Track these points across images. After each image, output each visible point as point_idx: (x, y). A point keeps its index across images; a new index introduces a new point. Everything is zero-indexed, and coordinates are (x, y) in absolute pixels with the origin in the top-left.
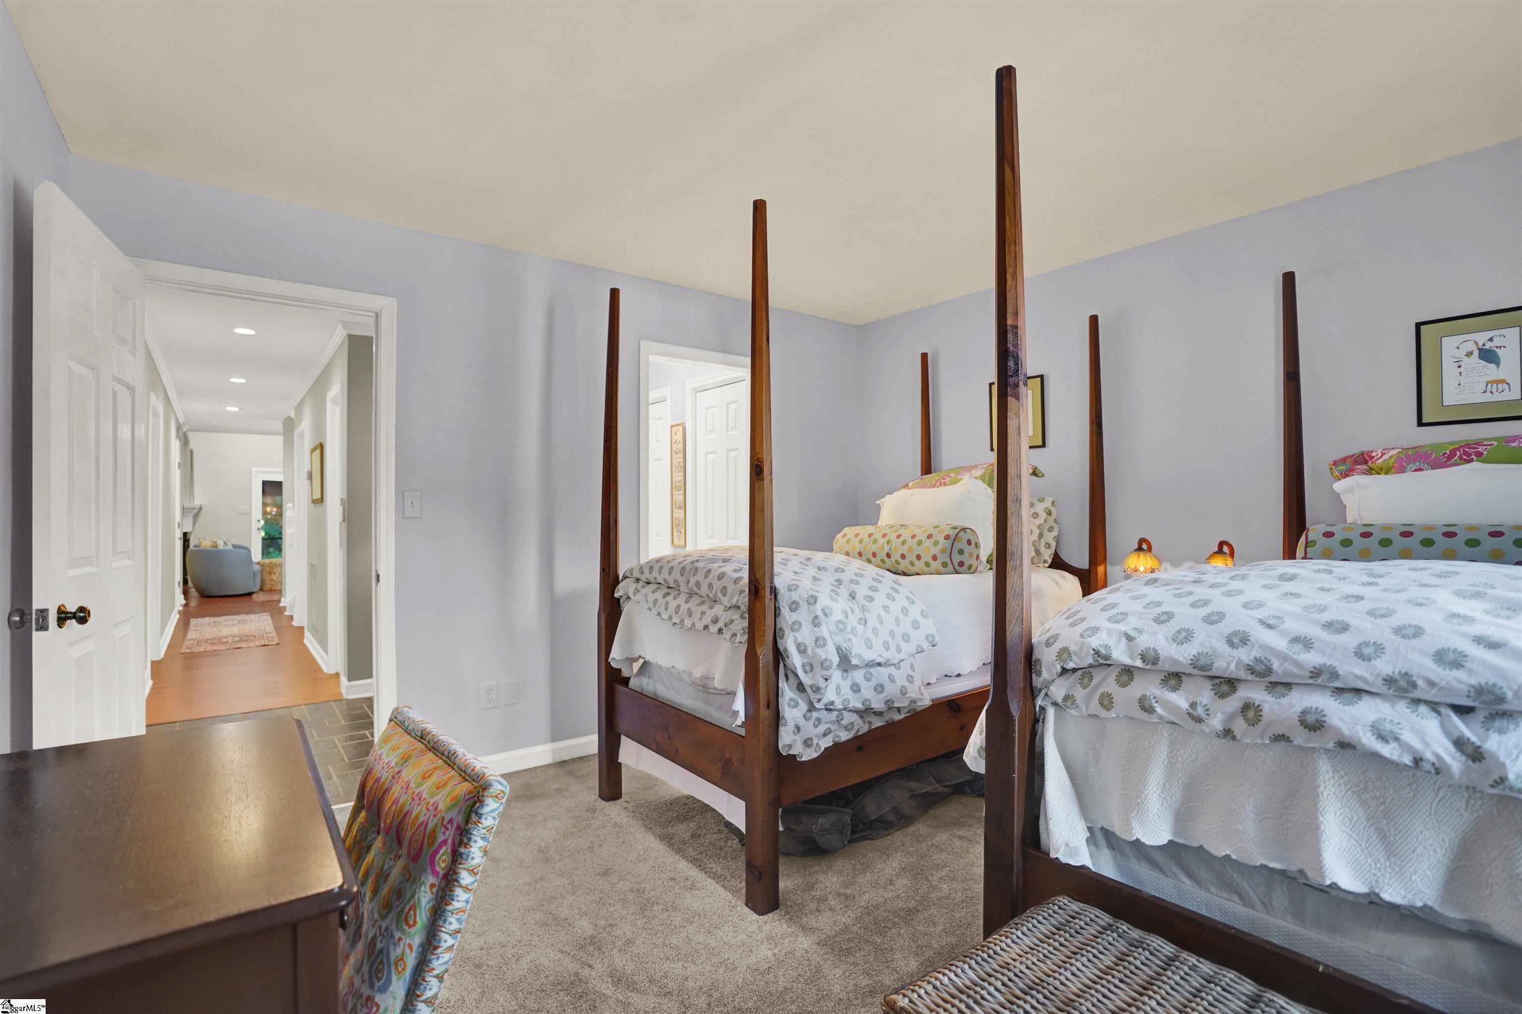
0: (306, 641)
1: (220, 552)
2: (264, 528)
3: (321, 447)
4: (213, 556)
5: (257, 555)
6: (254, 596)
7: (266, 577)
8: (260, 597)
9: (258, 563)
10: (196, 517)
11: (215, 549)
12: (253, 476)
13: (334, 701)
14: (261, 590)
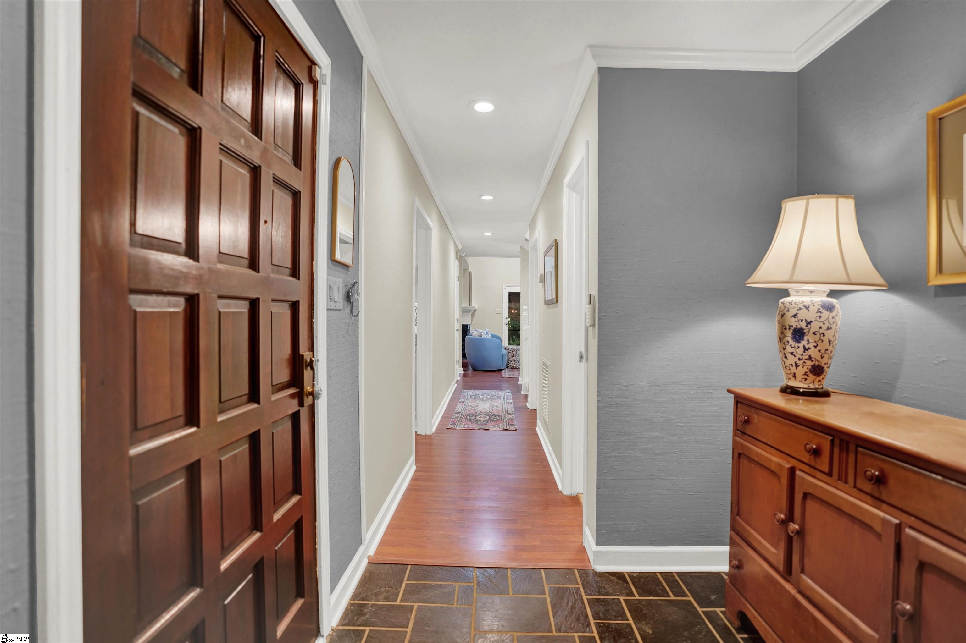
0: (537, 429)
1: (483, 340)
2: (510, 323)
3: (556, 245)
4: (480, 342)
5: (505, 342)
6: (503, 372)
7: (510, 358)
8: (506, 374)
9: (505, 348)
10: (473, 315)
11: (480, 337)
12: (504, 289)
13: (577, 569)
14: (507, 367)
